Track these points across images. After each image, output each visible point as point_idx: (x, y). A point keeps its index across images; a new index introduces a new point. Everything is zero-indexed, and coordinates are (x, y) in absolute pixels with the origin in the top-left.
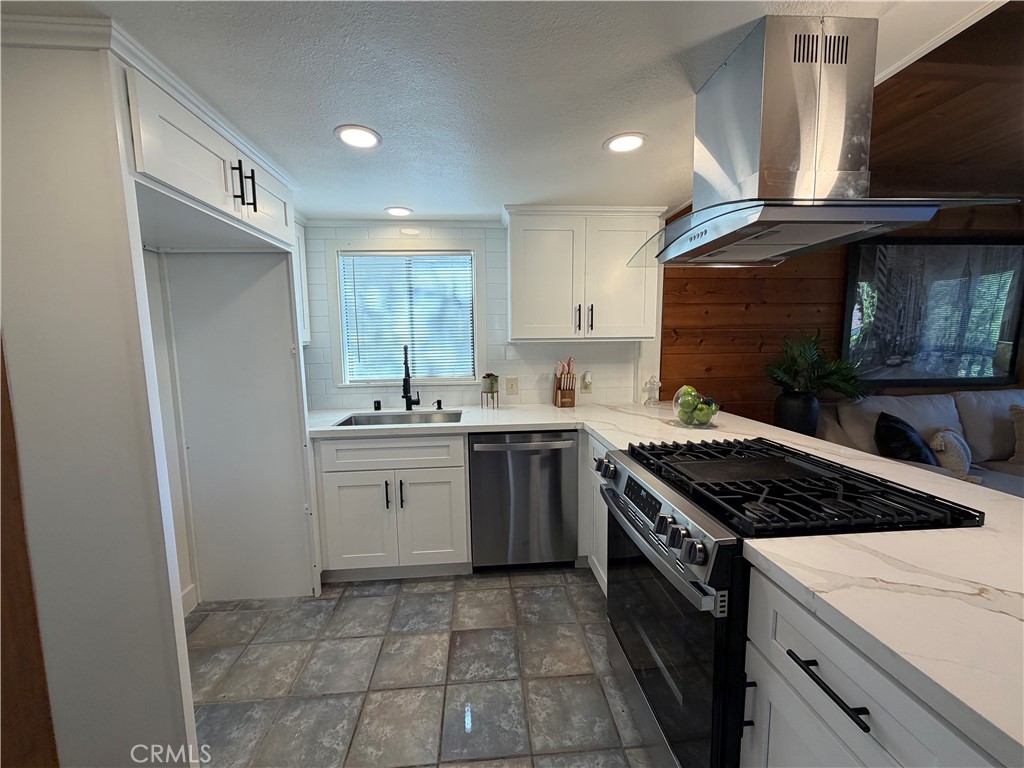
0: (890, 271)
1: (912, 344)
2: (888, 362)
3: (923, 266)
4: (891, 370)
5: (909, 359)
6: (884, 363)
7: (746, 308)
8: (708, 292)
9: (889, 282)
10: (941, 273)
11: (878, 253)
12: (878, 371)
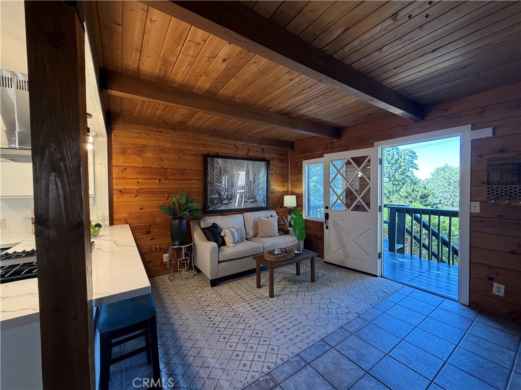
0: (220, 168)
1: (232, 196)
2: (224, 203)
3: (232, 167)
4: (225, 206)
5: (231, 201)
6: (222, 203)
7: (159, 181)
8: (138, 173)
9: (220, 172)
10: (239, 169)
11: (215, 161)
12: (220, 206)
